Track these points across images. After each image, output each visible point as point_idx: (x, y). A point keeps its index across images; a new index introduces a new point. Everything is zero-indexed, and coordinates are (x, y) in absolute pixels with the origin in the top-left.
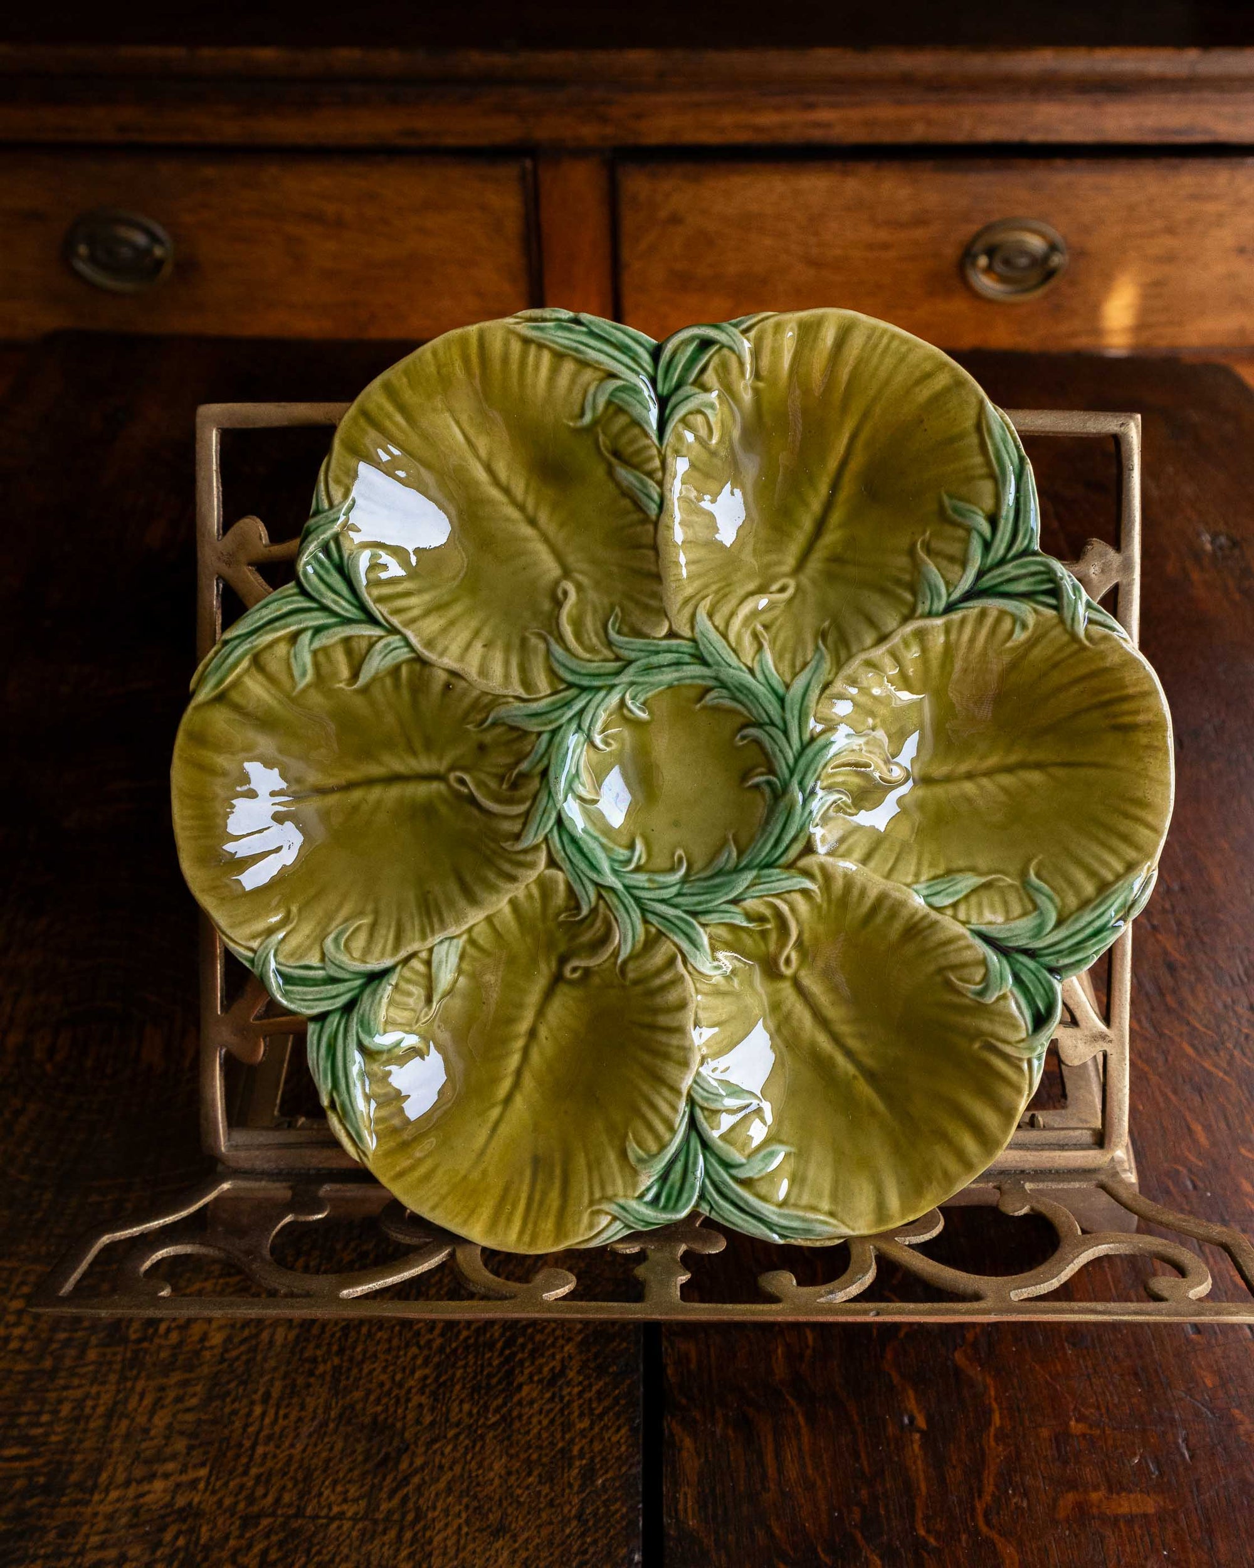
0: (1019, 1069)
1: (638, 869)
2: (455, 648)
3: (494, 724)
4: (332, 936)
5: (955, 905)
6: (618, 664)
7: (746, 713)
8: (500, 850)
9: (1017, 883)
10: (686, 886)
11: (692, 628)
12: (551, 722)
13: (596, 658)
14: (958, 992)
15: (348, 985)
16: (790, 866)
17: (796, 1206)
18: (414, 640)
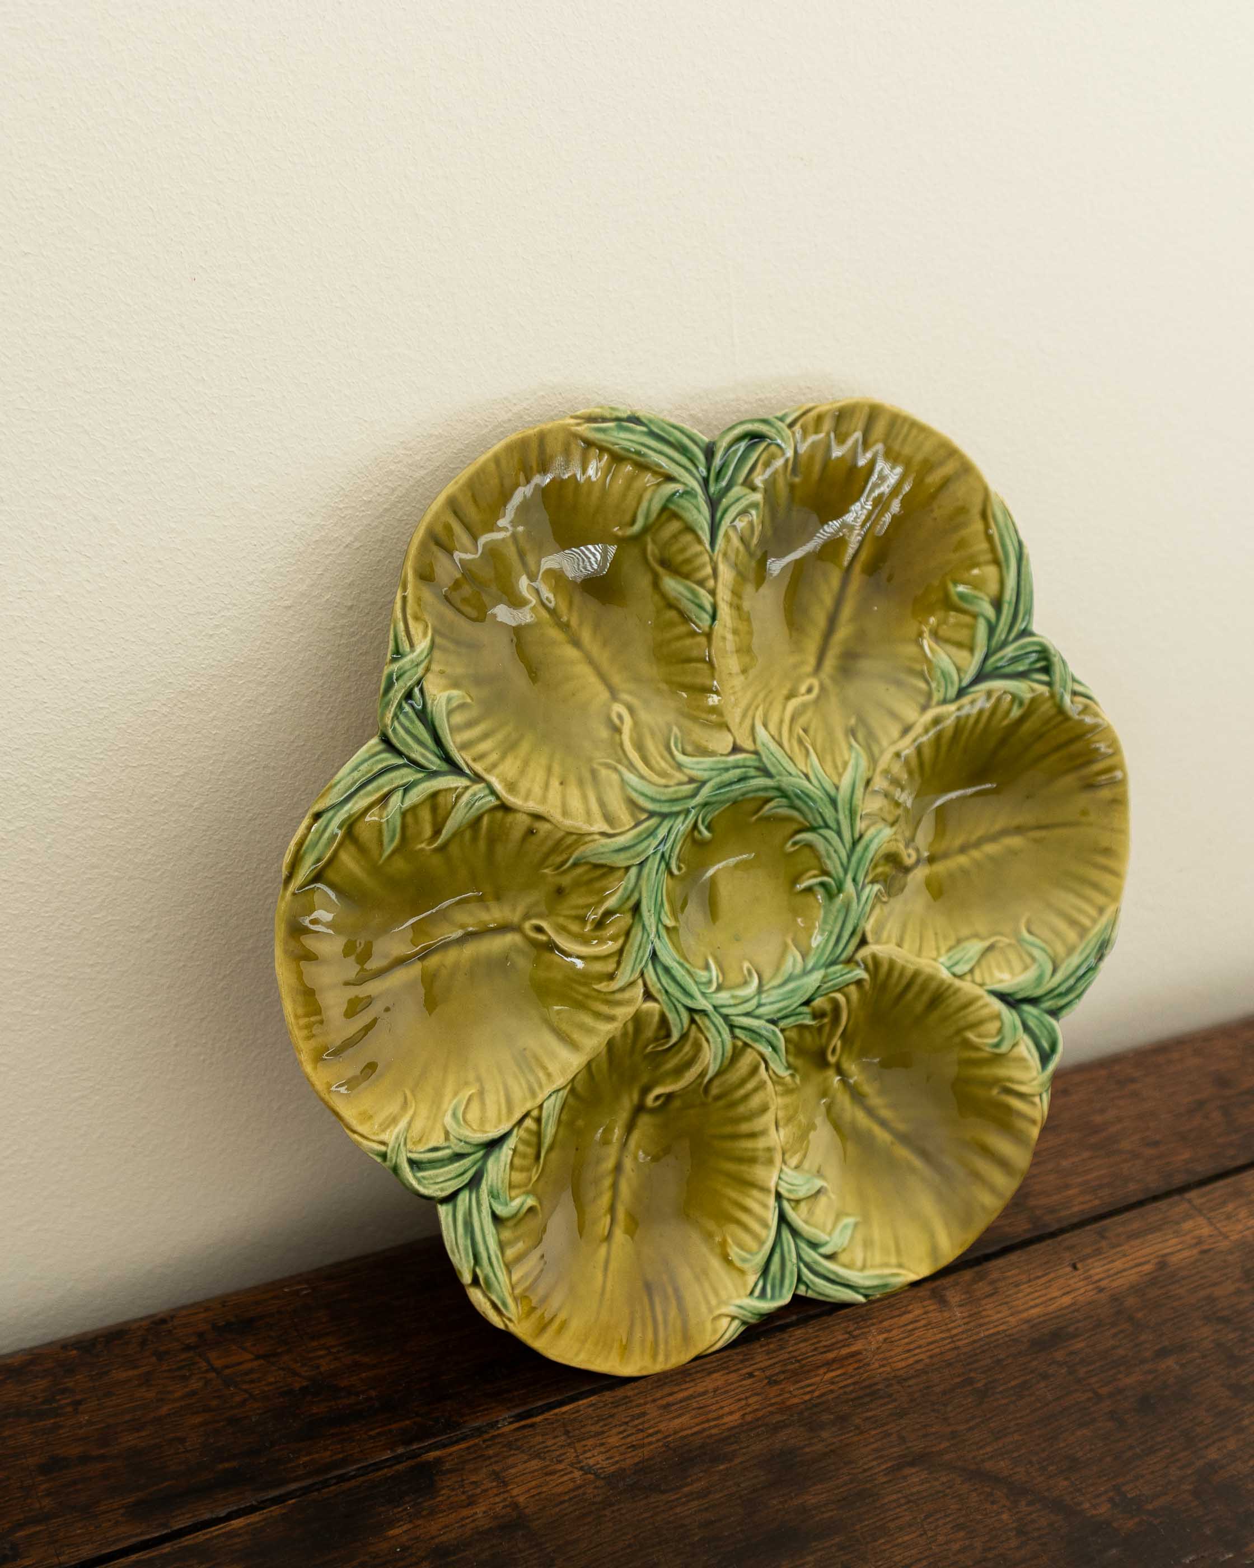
0: (1033, 1104)
1: (719, 988)
2: (537, 790)
3: (575, 865)
4: (450, 1113)
5: (971, 971)
6: (693, 786)
7: (801, 819)
8: (594, 994)
9: (1013, 941)
10: (764, 996)
11: (754, 741)
12: (638, 855)
13: (671, 783)
14: (976, 1048)
15: (472, 1158)
16: (849, 961)
17: (872, 1266)
18: (499, 787)
